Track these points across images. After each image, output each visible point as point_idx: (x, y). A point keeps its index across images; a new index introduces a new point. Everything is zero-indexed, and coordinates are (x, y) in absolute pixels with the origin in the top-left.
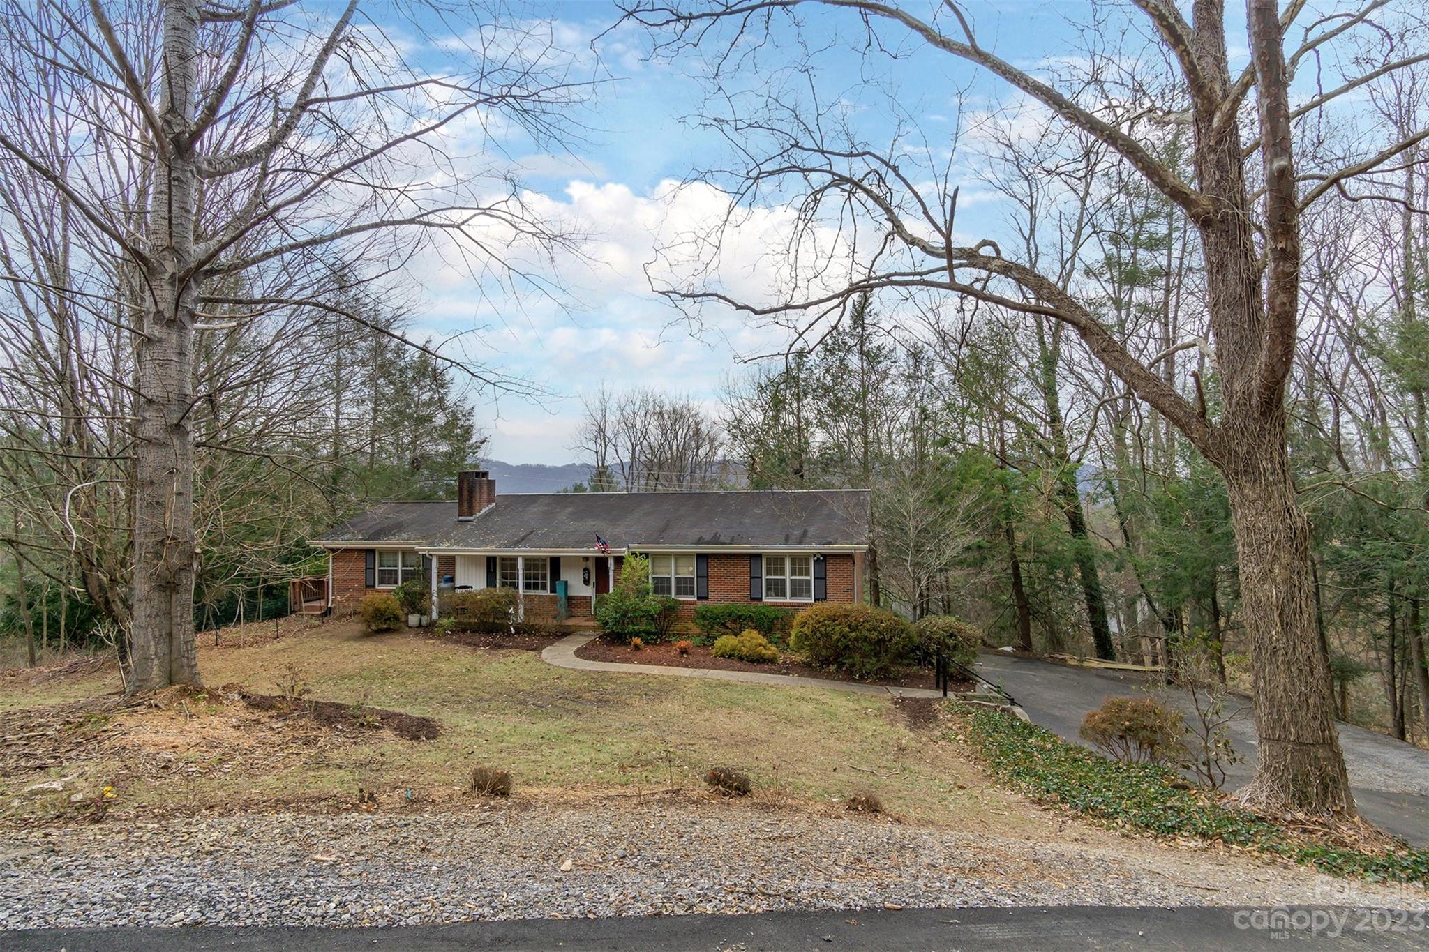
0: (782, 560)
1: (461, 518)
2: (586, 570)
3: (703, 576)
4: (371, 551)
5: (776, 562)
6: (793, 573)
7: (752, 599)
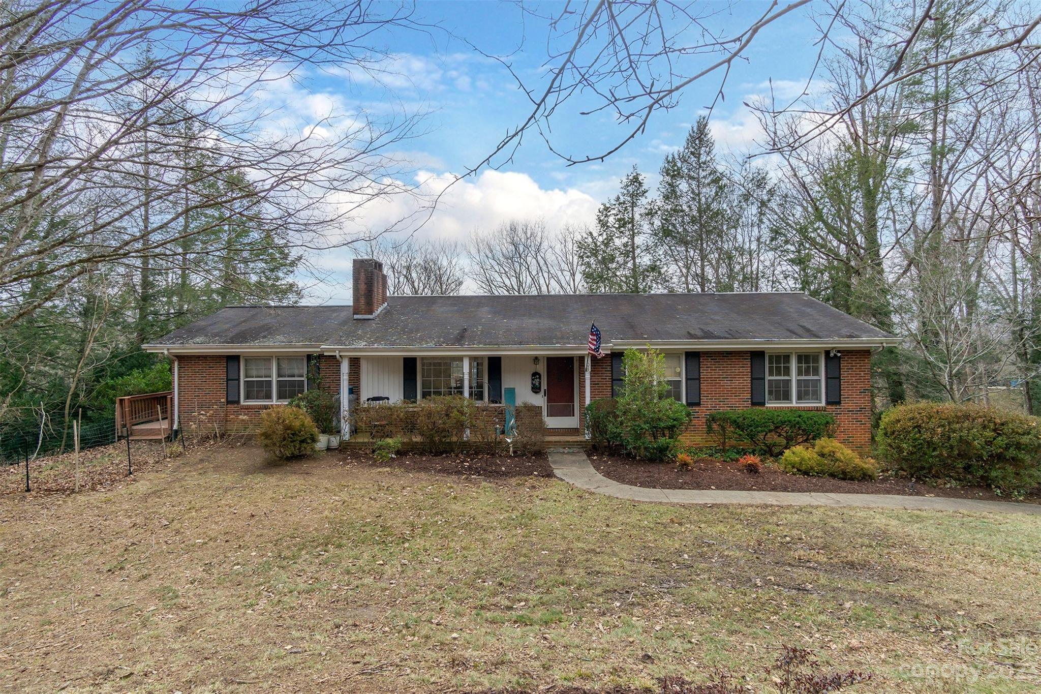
0: (787, 358)
1: (356, 317)
2: (535, 375)
3: (694, 379)
4: (235, 359)
5: (781, 360)
6: (800, 373)
7: (753, 404)
